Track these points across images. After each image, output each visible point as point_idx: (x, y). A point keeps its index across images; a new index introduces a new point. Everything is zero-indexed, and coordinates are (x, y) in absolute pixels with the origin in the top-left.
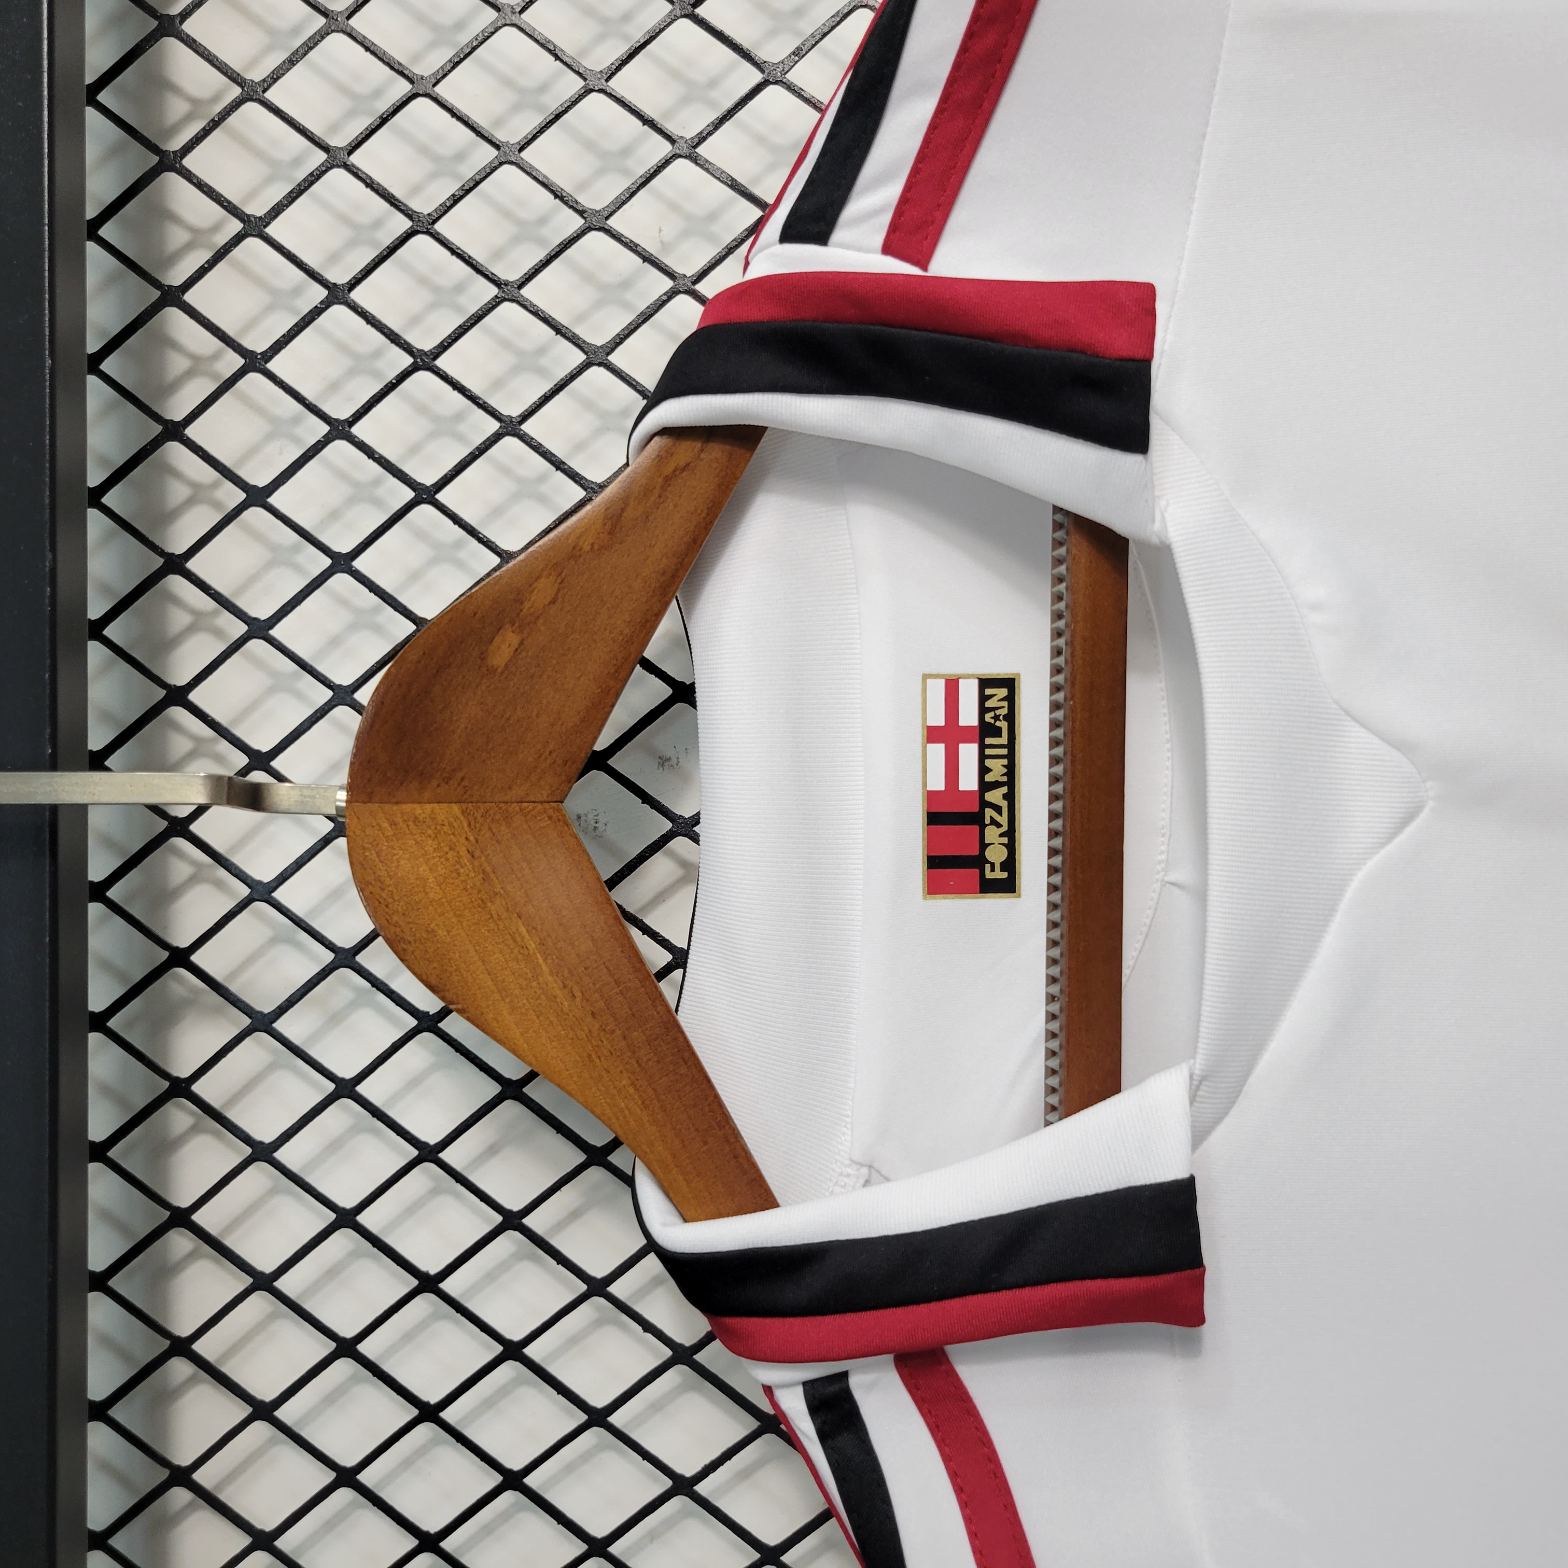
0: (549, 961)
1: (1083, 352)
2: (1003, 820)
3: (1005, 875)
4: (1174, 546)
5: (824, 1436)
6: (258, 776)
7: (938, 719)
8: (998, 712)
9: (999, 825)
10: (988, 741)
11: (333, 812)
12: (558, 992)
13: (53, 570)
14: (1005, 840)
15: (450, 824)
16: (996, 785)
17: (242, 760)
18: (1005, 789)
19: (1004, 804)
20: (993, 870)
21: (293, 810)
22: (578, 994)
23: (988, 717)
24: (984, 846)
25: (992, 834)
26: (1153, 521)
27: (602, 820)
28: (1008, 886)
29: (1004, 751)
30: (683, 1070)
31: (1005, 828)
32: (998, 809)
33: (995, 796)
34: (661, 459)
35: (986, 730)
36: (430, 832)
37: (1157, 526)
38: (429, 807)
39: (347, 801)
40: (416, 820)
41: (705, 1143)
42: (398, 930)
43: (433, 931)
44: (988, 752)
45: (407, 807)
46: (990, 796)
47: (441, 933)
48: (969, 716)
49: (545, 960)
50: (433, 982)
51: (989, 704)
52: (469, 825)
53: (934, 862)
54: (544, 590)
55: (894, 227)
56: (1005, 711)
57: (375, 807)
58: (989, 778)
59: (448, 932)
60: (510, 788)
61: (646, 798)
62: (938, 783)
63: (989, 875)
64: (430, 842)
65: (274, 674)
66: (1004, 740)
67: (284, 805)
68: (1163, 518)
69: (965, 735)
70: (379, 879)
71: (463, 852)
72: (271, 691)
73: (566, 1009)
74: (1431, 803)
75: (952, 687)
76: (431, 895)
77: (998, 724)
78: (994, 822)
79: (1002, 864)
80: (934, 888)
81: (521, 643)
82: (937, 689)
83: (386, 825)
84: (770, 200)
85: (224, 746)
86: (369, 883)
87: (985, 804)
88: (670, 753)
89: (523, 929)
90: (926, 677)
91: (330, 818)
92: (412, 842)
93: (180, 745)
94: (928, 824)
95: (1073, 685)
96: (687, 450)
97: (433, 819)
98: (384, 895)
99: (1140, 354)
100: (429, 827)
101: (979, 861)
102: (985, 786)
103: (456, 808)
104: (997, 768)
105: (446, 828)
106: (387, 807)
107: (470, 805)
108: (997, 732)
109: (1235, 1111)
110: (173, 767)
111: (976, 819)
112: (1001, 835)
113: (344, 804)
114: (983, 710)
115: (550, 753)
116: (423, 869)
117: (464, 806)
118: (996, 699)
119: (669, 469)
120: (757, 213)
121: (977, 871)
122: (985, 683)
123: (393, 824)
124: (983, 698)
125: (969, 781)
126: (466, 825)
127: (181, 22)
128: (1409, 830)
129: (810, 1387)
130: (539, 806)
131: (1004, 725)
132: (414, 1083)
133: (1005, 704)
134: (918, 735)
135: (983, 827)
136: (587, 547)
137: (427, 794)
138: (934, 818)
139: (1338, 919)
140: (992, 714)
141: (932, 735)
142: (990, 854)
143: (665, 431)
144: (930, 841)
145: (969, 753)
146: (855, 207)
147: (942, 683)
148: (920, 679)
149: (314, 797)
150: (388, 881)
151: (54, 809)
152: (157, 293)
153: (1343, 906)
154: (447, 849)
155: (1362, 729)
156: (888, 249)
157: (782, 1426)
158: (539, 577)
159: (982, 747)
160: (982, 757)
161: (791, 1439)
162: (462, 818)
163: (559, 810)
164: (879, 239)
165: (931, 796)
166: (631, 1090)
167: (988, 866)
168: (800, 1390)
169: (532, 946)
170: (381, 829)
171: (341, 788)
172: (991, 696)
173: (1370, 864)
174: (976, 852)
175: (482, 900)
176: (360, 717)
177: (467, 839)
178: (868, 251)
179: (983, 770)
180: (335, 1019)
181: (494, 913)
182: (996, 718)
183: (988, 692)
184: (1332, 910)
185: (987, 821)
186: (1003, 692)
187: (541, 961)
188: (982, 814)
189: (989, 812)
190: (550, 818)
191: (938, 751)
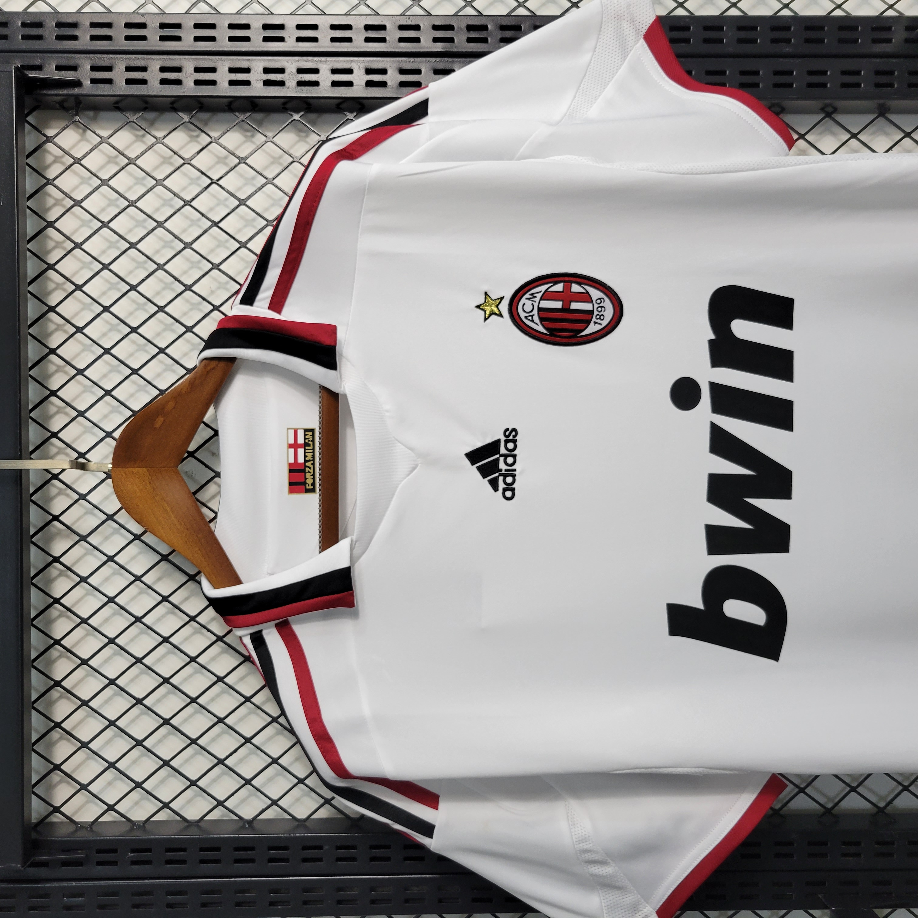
0: (174, 514)
1: (318, 343)
2: (312, 471)
3: (312, 487)
4: (347, 395)
5: (255, 648)
6: (81, 460)
7: (292, 441)
8: (310, 439)
9: (310, 473)
10: (307, 448)
11: (107, 471)
12: (176, 523)
13: (20, 399)
14: (312, 477)
15: (144, 474)
16: (309, 461)
17: (76, 455)
18: (312, 462)
19: (312, 466)
20: (309, 486)
21: (95, 470)
22: (182, 523)
23: (307, 441)
24: (306, 479)
25: (308, 475)
26: (341, 388)
27: (194, 473)
28: (313, 491)
29: (312, 451)
30: (215, 545)
31: (312, 474)
32: (310, 468)
33: (309, 464)
34: (205, 366)
35: (306, 445)
36: (137, 476)
37: (342, 389)
38: (137, 469)
39: (112, 468)
40: (133, 473)
41: (221, 567)
42: (128, 505)
43: (139, 506)
44: (307, 451)
45: (130, 469)
46: (307, 464)
47: (141, 506)
48: (301, 440)
49: (173, 514)
50: (139, 520)
51: (307, 437)
52: (149, 474)
53: (291, 484)
54: (171, 405)
55: (271, 303)
56: (311, 439)
57: (120, 469)
58: (307, 459)
59: (143, 506)
60: (162, 463)
61: (206, 466)
62: (292, 460)
63: (307, 487)
64: (137, 479)
65: (85, 427)
66: (311, 447)
67: (92, 469)
68: (344, 387)
69: (300, 446)
70: (122, 490)
71: (147, 482)
72: (84, 432)
73: (179, 528)
74: (420, 465)
75: (296, 432)
76: (138, 495)
77: (310, 443)
78: (309, 472)
79: (311, 484)
80: (291, 491)
81: (164, 420)
82: (292, 433)
83: (124, 474)
84: (242, 284)
85: (69, 450)
86: (119, 492)
87: (306, 466)
88: (215, 451)
89: (166, 505)
90: (288, 429)
91: (105, 473)
92: (132, 479)
93: (53, 450)
94: (289, 472)
95: (323, 432)
96: (213, 364)
97: (138, 473)
98: (123, 495)
99: (333, 344)
100: (137, 475)
101: (304, 483)
102: (306, 461)
103: (145, 469)
104: (309, 456)
105: (142, 475)
106: (124, 469)
107: (149, 468)
108: (309, 445)
109: (368, 551)
110: (52, 458)
111: (303, 471)
112: (311, 475)
113: (111, 469)
114: (305, 439)
115: (174, 453)
116: (135, 487)
117: (148, 468)
118: (309, 435)
119: (208, 369)
120: (239, 287)
121: (304, 486)
122: (306, 431)
123: (126, 474)
124: (305, 435)
125: (301, 460)
126: (148, 474)
127: (54, 223)
128: (414, 472)
129: (252, 635)
130: (171, 468)
131: (311, 443)
132: (133, 558)
133: (312, 437)
134: (286, 446)
135: (305, 473)
136: (184, 392)
137: (136, 466)
138: (291, 471)
139: (395, 497)
140: (308, 440)
141: (290, 446)
142: (307, 481)
143: (206, 359)
144: (290, 477)
145: (301, 451)
146: (260, 296)
147: (293, 431)
148: (286, 429)
149: (101, 466)
150: (125, 491)
151: (21, 471)
152: (47, 308)
153: (396, 493)
154: (142, 481)
155: (401, 445)
156: (270, 308)
157: (251, 659)
158: (169, 401)
159: (305, 450)
160: (305, 453)
161: (253, 663)
162: (147, 472)
163: (177, 470)
164: (267, 305)
165: (290, 464)
166: (199, 551)
167: (307, 485)
168: (249, 637)
169: (169, 509)
170: (122, 476)
171: (110, 463)
172: (307, 435)
173: (403, 482)
174: (304, 481)
175: (153, 496)
176: (116, 442)
177: (149, 478)
178: (264, 308)
179: (305, 456)
180: (107, 538)
181: (157, 500)
182: (309, 441)
183: (307, 433)
184: (393, 495)
185: (307, 471)
186: (311, 433)
187: (171, 514)
188: (305, 469)
189: (307, 469)
190: (174, 472)
191: (292, 451)
